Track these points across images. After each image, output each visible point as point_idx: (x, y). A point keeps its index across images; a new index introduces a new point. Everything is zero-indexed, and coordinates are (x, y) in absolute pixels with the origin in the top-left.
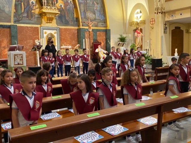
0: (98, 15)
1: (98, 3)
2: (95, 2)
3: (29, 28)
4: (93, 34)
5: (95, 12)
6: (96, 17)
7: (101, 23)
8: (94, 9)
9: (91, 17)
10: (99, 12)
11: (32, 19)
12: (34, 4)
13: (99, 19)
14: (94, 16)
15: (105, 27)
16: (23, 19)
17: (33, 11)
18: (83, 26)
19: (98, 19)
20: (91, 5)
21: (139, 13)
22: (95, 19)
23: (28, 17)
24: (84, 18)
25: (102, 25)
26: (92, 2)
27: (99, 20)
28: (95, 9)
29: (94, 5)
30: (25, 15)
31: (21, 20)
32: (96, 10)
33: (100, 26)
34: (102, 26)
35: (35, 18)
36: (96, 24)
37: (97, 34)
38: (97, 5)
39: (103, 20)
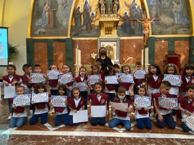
0: (179, 18)
2: (173, 2)
3: (87, 41)
5: (173, 14)
6: (174, 21)
7: (182, 29)
8: (171, 11)
9: (166, 22)
10: (180, 14)
11: (91, 32)
12: (94, 15)
16: (82, 32)
17: (92, 23)
19: (178, 24)
22: (173, 24)
23: (87, 30)
25: (183, 31)
28: (174, 10)
30: (85, 28)
31: (80, 33)
32: (175, 12)
33: (180, 33)
34: (184, 32)
35: (95, 30)
36: (174, 30)
37: (175, 44)
38: (177, 5)
39: (186, 24)
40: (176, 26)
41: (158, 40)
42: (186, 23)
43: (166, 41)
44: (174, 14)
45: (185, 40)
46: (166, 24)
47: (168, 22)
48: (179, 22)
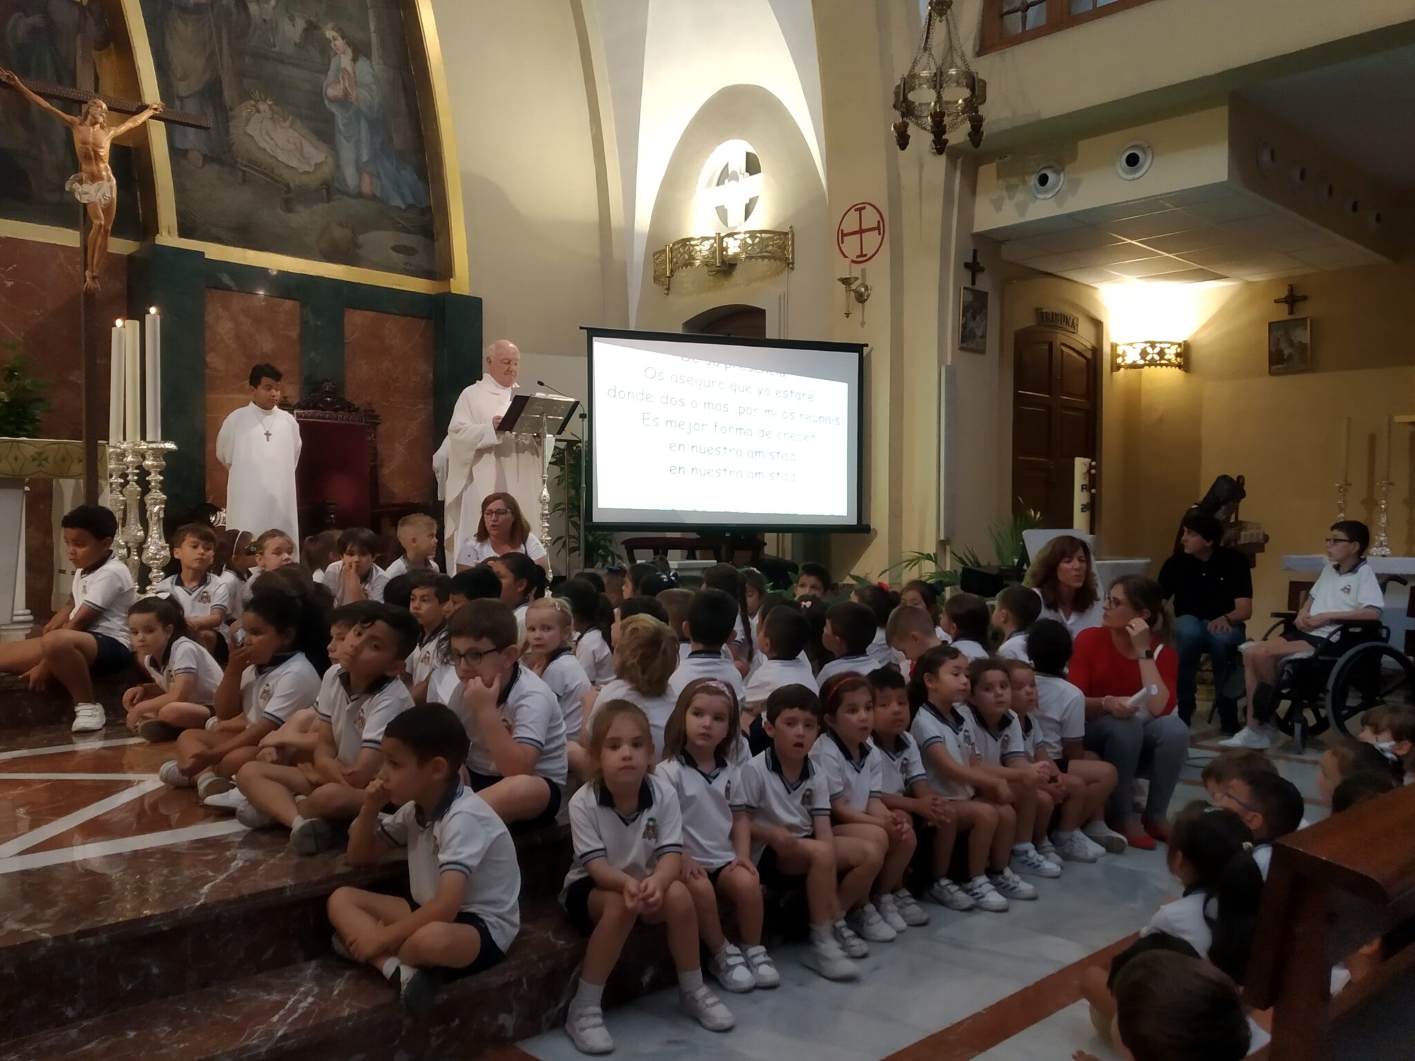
0: (365, 158)
1: (369, 45)
2: (330, 34)
4: (304, 324)
5: (330, 119)
6: (338, 166)
7: (389, 237)
8: (318, 94)
9: (282, 157)
10: (373, 125)
13: (367, 187)
14: (317, 154)
15: (428, 274)
18: (184, 232)
19: (359, 195)
20: (290, 50)
21: (735, 177)
22: (329, 189)
24: (207, 159)
25: (396, 249)
26: (301, 24)
27: (373, 198)
28: (333, 91)
29: (326, 49)
32: (344, 101)
33: (374, 257)
34: (398, 258)
36: (339, 233)
37: (348, 328)
38: (355, 60)
39: (410, 207)
40: (352, 201)
41: (227, 280)
42: (411, 200)
43: (289, 304)
44: (333, 114)
45: (404, 315)
46: (285, 173)
47: (294, 164)
48: (366, 179)
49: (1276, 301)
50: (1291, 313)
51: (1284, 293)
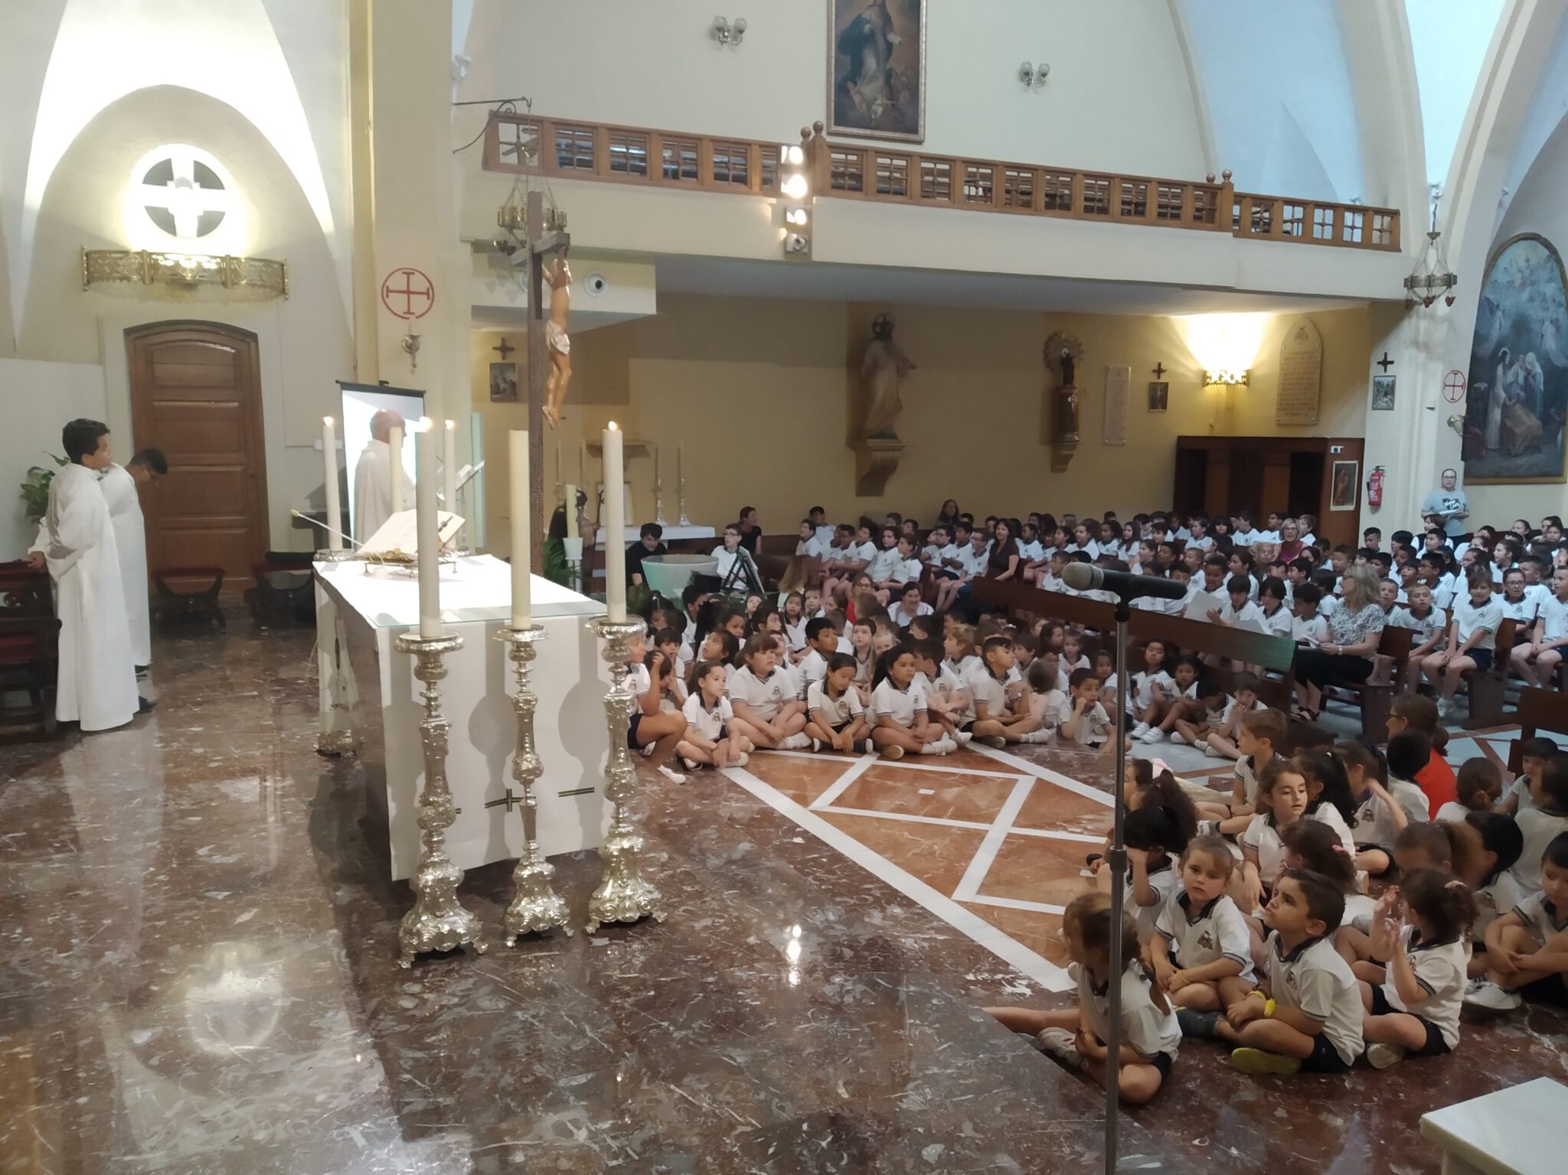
21: (180, 182)
49: (494, 348)
50: (504, 358)
51: (499, 344)
